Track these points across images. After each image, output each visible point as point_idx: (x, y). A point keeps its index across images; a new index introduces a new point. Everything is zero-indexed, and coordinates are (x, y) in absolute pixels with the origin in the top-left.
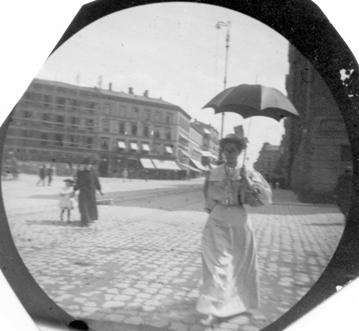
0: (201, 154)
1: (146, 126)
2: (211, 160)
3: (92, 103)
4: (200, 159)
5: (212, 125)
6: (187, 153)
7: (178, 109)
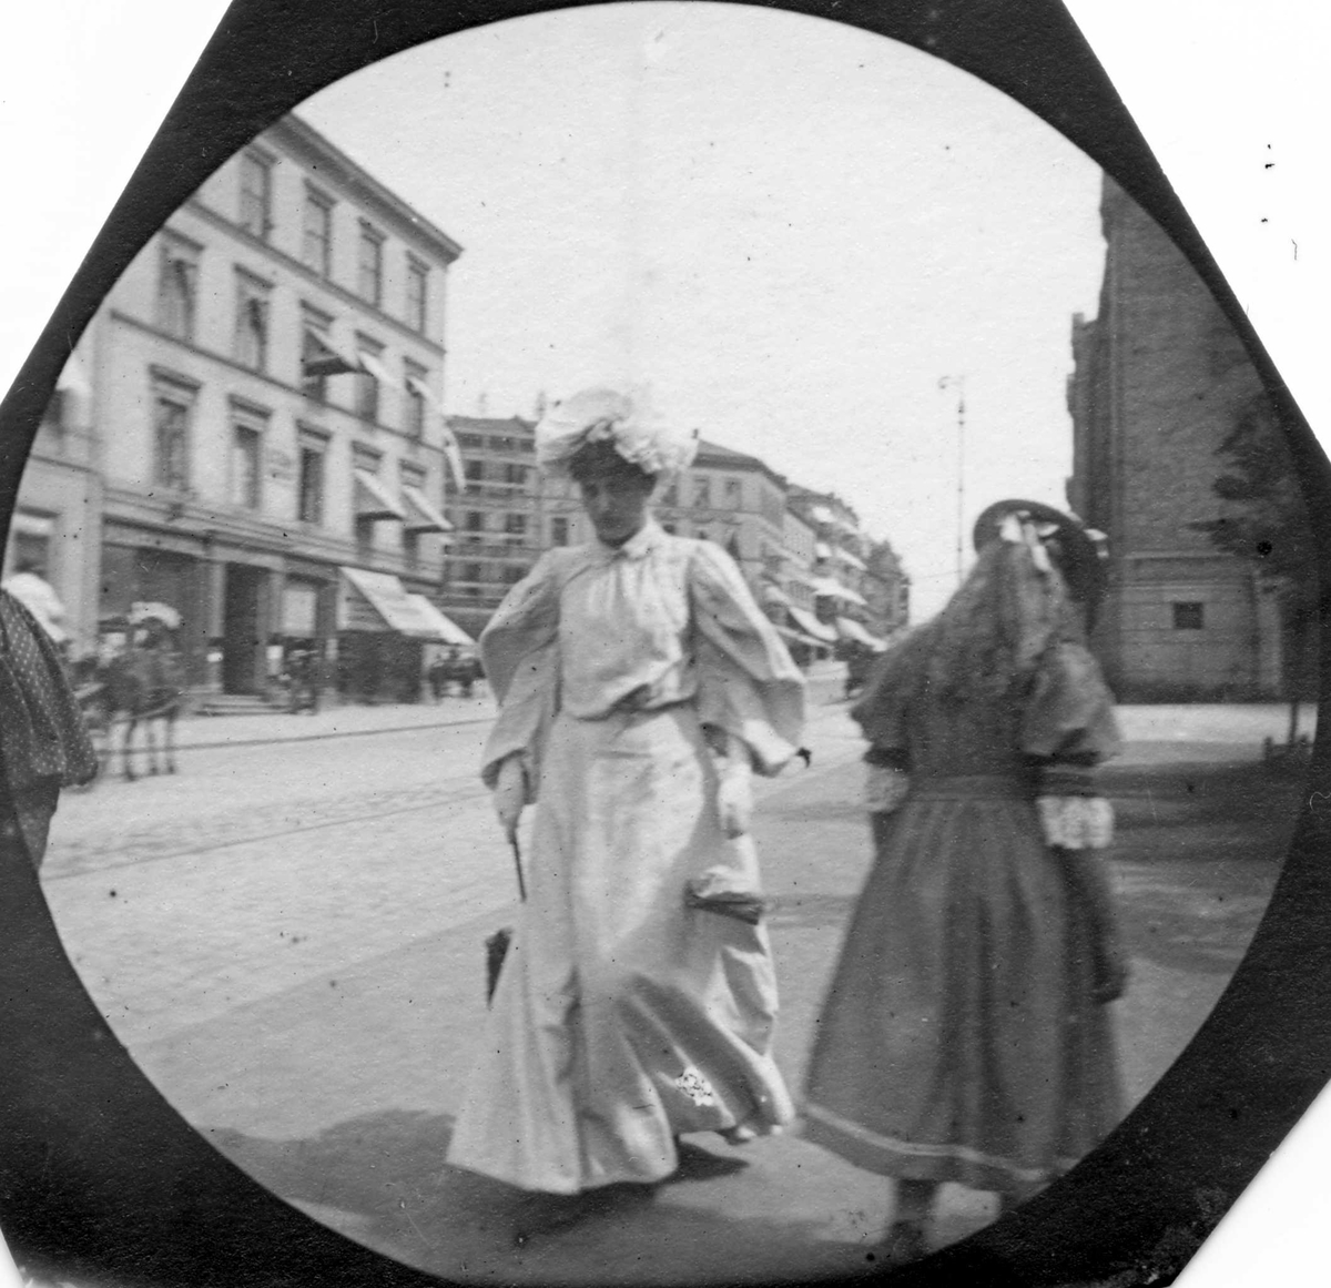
0: (811, 589)
1: (669, 523)
2: (841, 606)
3: (522, 466)
4: (810, 605)
5: (837, 496)
6: (781, 589)
7: (753, 465)
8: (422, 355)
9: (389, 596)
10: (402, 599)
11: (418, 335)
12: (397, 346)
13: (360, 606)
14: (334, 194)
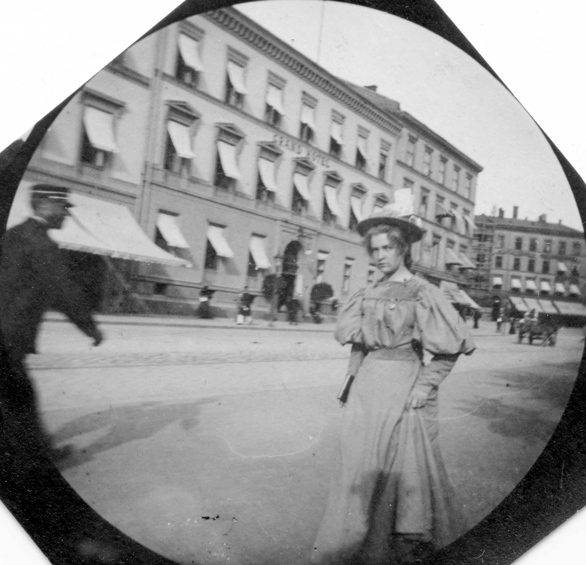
8: (468, 207)
9: (454, 290)
10: (458, 292)
11: (467, 201)
12: (462, 204)
13: (447, 293)
14: (448, 158)
